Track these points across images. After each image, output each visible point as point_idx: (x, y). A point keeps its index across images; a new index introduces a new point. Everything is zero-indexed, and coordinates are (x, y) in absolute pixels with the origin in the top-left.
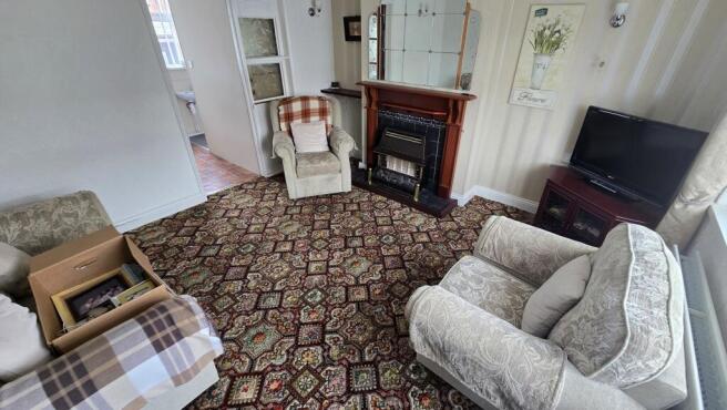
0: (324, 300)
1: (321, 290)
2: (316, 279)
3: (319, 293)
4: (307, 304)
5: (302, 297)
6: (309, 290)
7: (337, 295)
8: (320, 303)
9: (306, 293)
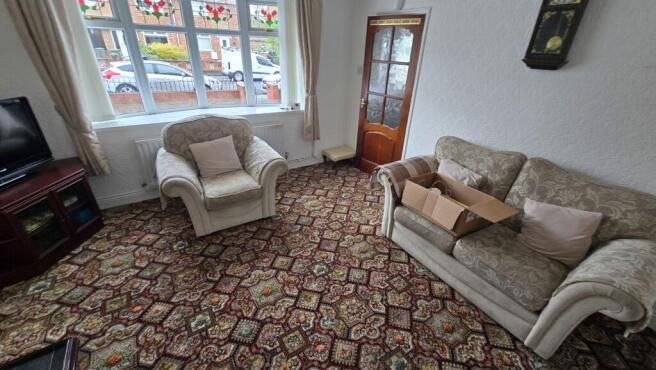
0: (313, 264)
1: (312, 273)
2: (314, 286)
3: (315, 271)
4: (327, 265)
5: (330, 271)
6: (323, 276)
7: (301, 265)
8: (316, 263)
9: (326, 274)
